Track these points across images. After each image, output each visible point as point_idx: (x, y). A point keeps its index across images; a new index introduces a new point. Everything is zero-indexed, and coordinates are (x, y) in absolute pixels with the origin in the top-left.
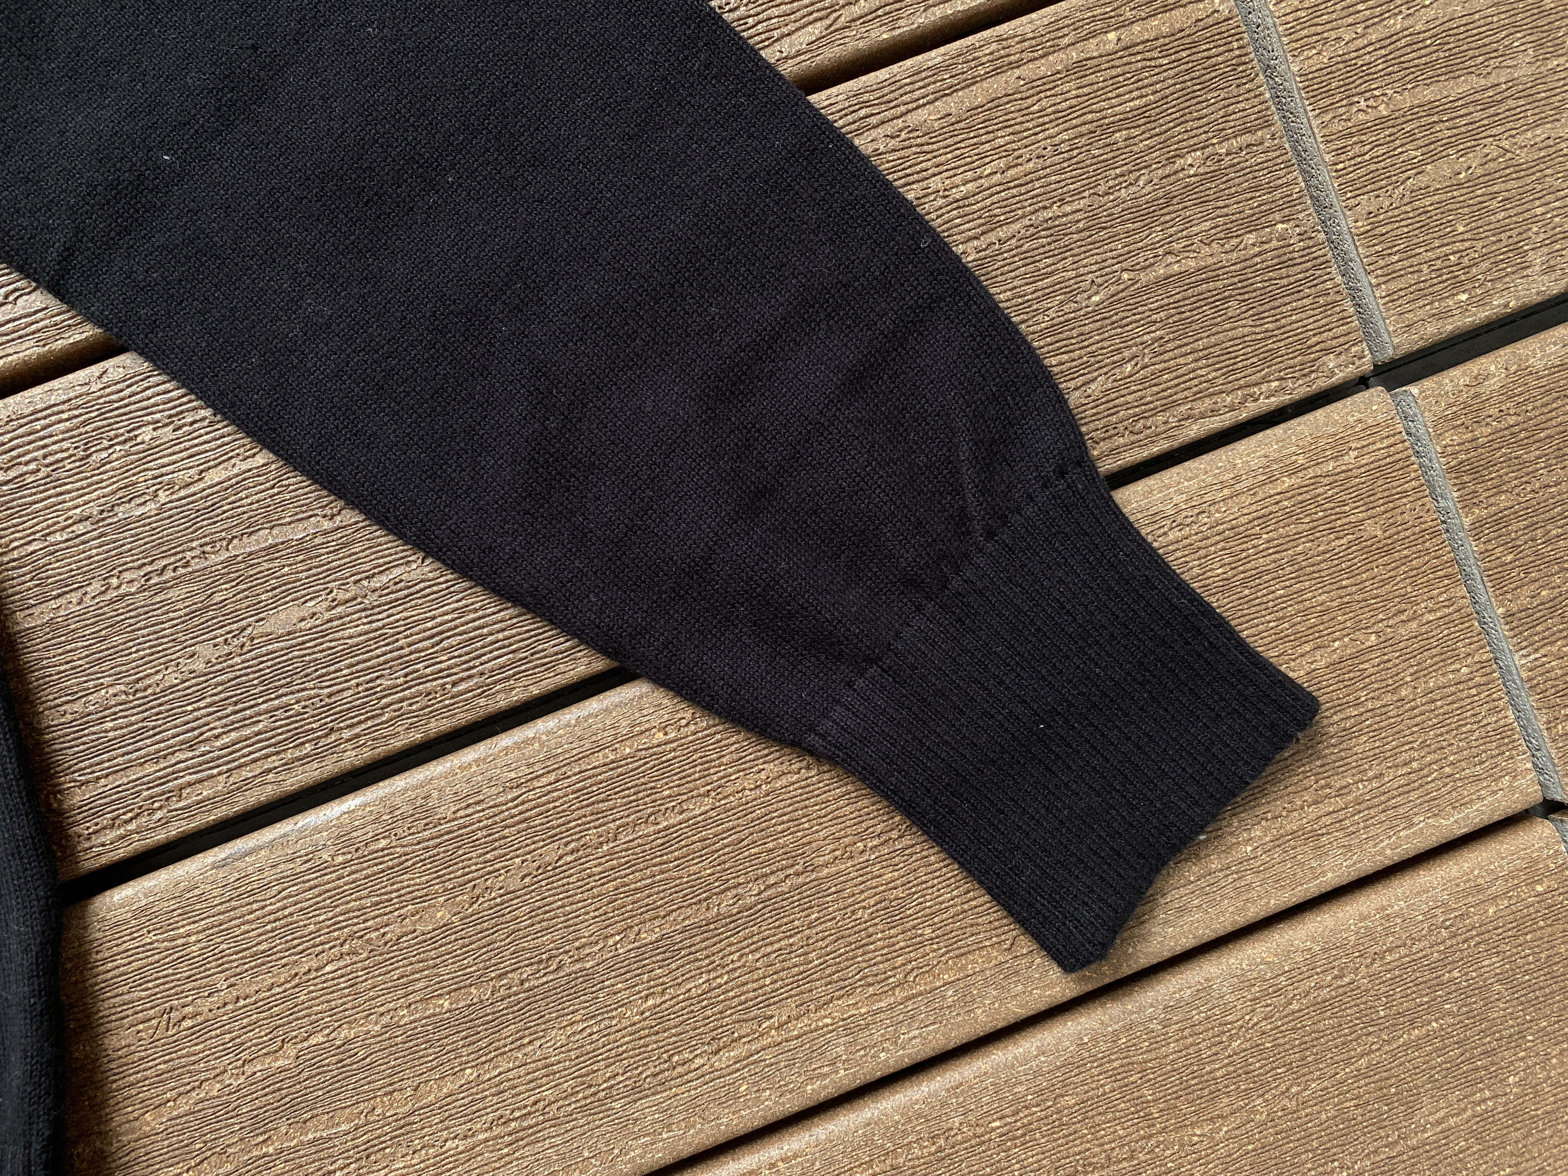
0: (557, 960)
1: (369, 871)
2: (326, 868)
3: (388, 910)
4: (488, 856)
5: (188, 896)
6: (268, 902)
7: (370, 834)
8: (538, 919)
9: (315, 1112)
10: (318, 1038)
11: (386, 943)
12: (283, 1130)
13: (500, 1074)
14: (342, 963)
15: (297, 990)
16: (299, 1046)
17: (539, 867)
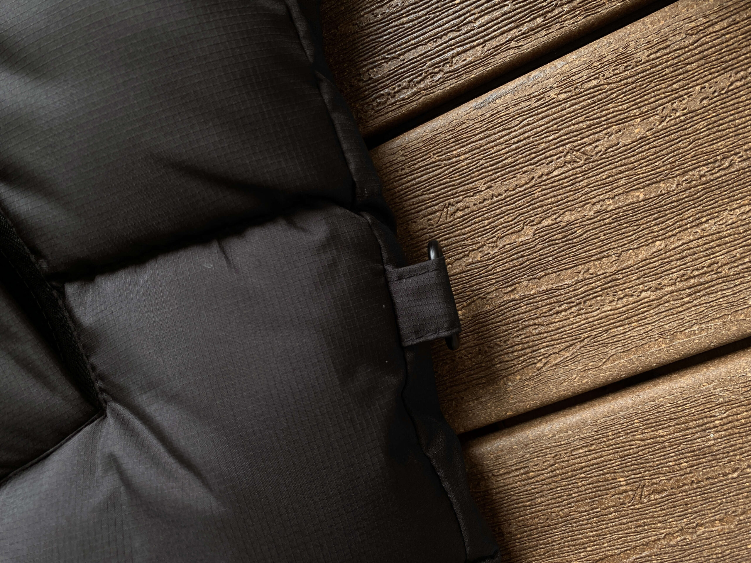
0: (729, 160)
1: (584, 103)
2: (553, 103)
3: (598, 130)
4: (674, 86)
5: (458, 129)
6: (513, 129)
7: (584, 77)
8: (714, 130)
9: (547, 271)
10: (549, 221)
11: (597, 153)
12: (525, 283)
13: (683, 244)
14: (565, 169)
15: (533, 189)
16: (535, 227)
17: (715, 92)
